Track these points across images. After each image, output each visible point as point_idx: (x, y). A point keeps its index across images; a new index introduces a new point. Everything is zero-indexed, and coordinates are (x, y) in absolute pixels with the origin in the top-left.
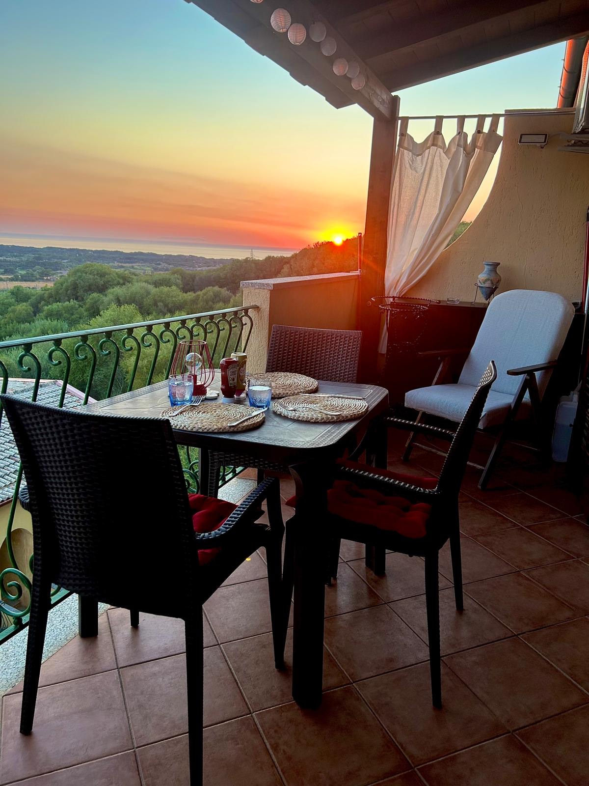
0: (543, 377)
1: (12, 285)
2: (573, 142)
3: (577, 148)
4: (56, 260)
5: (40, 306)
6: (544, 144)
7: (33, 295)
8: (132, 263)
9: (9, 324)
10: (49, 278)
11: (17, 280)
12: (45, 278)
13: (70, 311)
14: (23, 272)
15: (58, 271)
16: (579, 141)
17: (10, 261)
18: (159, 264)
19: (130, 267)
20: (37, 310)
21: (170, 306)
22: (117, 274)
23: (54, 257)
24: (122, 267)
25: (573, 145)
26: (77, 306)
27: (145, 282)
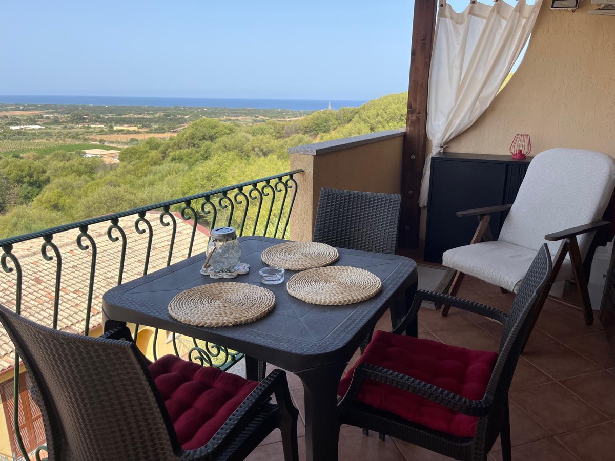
0: (586, 241)
1: (147, 137)
2: (603, 6)
3: (607, 11)
4: (180, 116)
5: (167, 152)
6: (575, 8)
7: (163, 144)
8: (236, 117)
9: (144, 166)
10: (175, 130)
11: (151, 133)
12: (172, 130)
13: (189, 155)
14: (156, 127)
15: (182, 125)
16: (610, 5)
17: (146, 118)
18: (258, 117)
19: (235, 120)
20: (165, 154)
21: (264, 150)
22: (224, 126)
23: (179, 114)
24: (230, 120)
25: (603, 9)
26: (194, 152)
27: (245, 132)
